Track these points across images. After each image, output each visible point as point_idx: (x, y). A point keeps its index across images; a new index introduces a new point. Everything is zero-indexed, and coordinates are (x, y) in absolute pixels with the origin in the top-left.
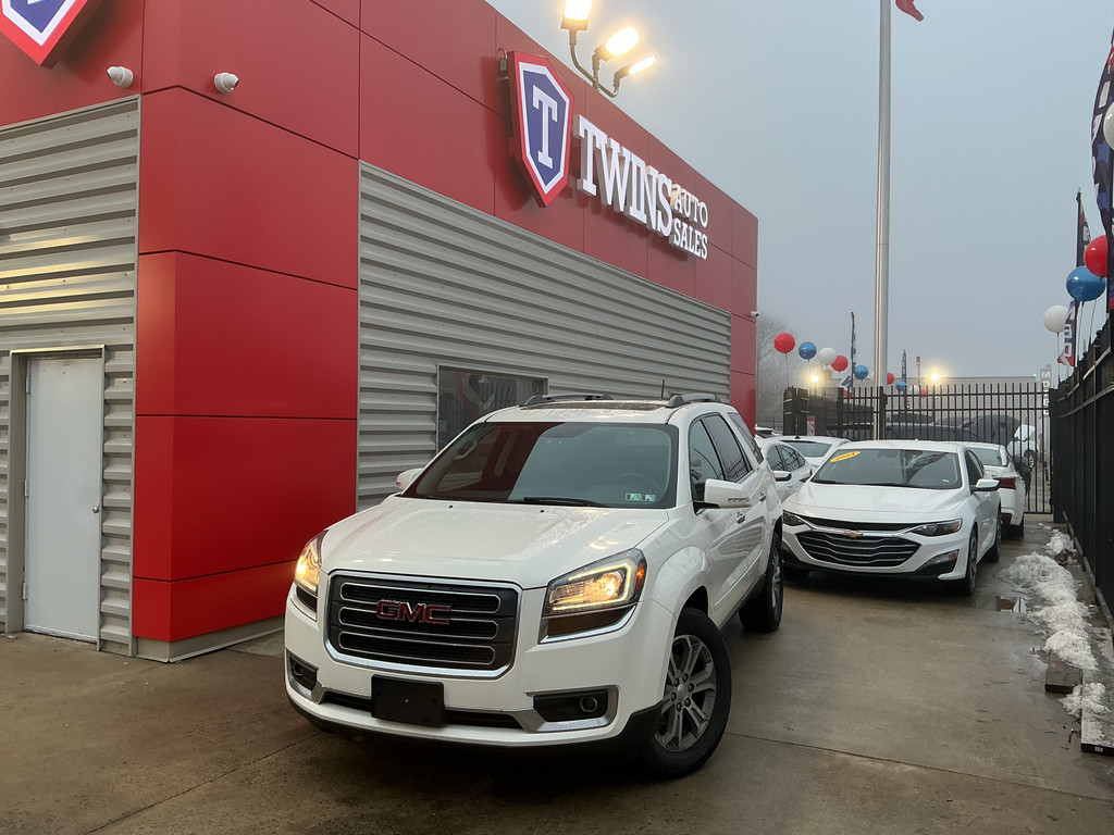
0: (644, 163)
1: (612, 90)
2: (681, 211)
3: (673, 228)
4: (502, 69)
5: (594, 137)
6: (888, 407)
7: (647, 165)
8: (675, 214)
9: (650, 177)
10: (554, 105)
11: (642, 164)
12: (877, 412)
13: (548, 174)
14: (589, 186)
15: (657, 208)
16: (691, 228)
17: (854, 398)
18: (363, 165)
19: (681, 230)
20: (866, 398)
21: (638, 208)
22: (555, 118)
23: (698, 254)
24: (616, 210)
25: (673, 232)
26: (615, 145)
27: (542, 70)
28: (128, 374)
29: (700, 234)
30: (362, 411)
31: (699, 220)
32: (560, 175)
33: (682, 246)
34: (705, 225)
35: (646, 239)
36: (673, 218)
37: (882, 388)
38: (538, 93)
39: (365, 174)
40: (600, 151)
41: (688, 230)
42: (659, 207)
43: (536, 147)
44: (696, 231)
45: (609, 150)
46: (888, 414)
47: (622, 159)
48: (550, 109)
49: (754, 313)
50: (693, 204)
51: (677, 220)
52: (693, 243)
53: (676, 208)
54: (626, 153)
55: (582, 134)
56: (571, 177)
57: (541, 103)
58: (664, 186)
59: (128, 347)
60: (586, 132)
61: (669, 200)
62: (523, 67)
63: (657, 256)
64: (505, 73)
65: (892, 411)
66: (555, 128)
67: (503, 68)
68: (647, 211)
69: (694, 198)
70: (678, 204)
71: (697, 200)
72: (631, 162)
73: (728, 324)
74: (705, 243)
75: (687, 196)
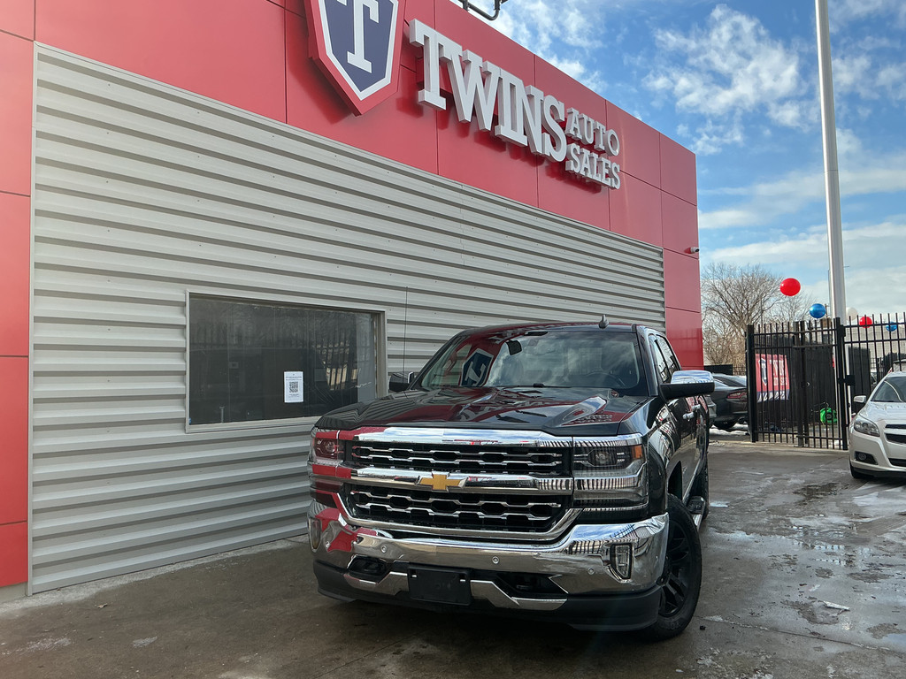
1: (492, 15)
2: (580, 136)
3: (568, 154)
5: (440, 47)
7: (525, 85)
8: (570, 140)
9: (530, 97)
10: (372, 4)
11: (518, 83)
13: (363, 79)
14: (432, 98)
15: (544, 130)
16: (595, 156)
19: (580, 156)
21: (514, 127)
22: (374, 16)
23: (609, 183)
25: (568, 158)
26: (476, 60)
29: (609, 162)
30: (37, 347)
31: (607, 147)
32: (386, 81)
33: (583, 173)
34: (616, 152)
36: (568, 144)
37: (838, 319)
39: (42, 58)
40: (451, 62)
41: (591, 158)
43: (344, 48)
44: (603, 159)
45: (465, 64)
47: (485, 76)
48: (366, 10)
49: (694, 249)
50: (596, 130)
51: (574, 145)
52: (599, 171)
53: (573, 133)
54: (491, 67)
55: (420, 40)
58: (553, 108)
60: (426, 38)
61: (563, 125)
65: (851, 343)
66: (376, 34)
68: (527, 133)
69: (599, 124)
70: (575, 129)
71: (603, 127)
72: (500, 79)
73: (661, 260)
74: (617, 173)
75: (588, 122)
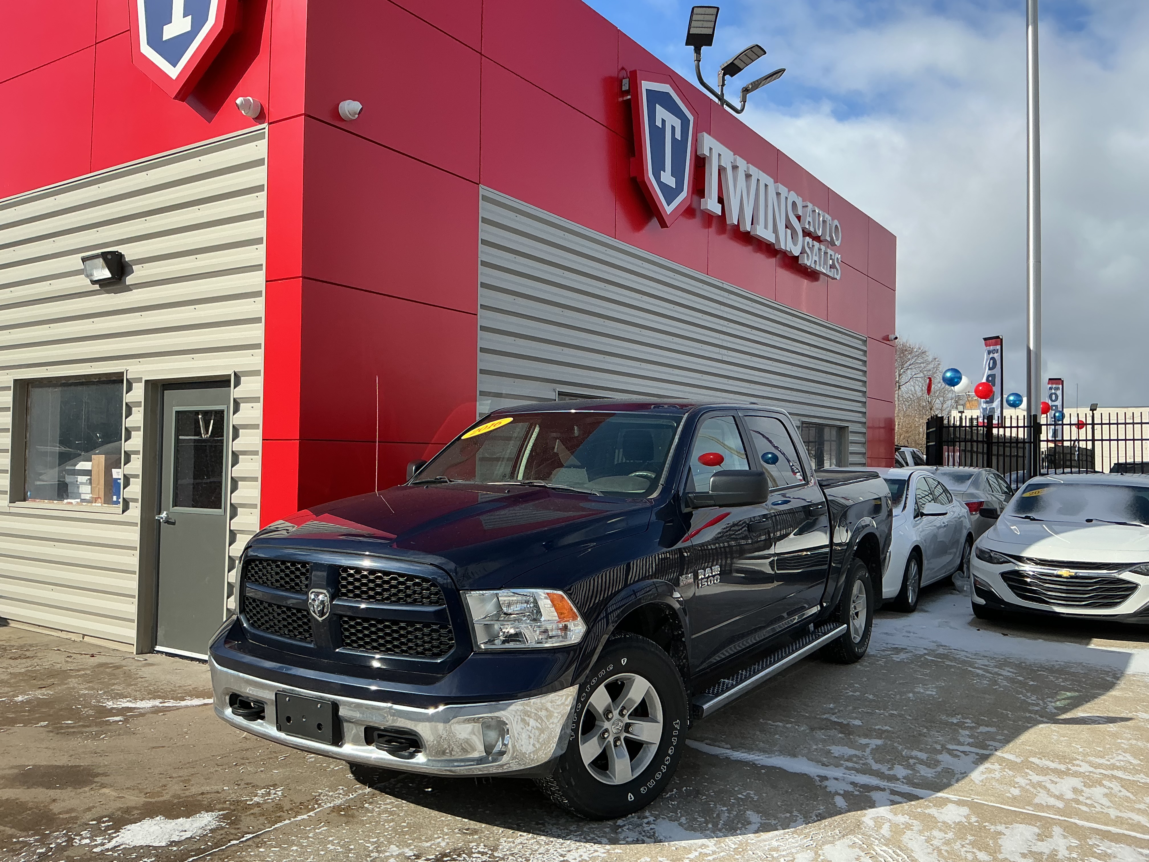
0: (772, 180)
1: (739, 107)
2: (812, 230)
3: (803, 248)
4: (623, 89)
5: (719, 155)
6: (1043, 437)
7: (776, 182)
8: (806, 233)
9: (778, 194)
10: (677, 123)
11: (770, 181)
12: (1030, 443)
13: (670, 194)
14: (712, 205)
15: (787, 227)
16: (823, 248)
17: (1005, 427)
18: (484, 190)
19: (811, 249)
20: (1018, 427)
21: (766, 227)
22: (678, 136)
23: (831, 274)
24: (742, 229)
25: (803, 252)
26: (741, 163)
27: (665, 88)
28: (254, 400)
29: (832, 253)
31: (832, 238)
32: (684, 195)
33: (813, 266)
34: (838, 243)
35: (773, 261)
36: (803, 236)
37: (1035, 416)
38: (661, 113)
39: (485, 198)
40: (725, 169)
41: (820, 249)
42: (788, 225)
43: (659, 167)
44: (829, 250)
45: (735, 168)
46: (1043, 446)
47: (748, 176)
48: (673, 128)
49: (893, 337)
50: (825, 222)
51: (807, 238)
52: (825, 263)
53: (807, 226)
54: (753, 170)
55: (707, 153)
56: (695, 198)
57: (663, 121)
58: (794, 204)
59: (255, 373)
60: (711, 149)
61: (799, 218)
62: (646, 85)
63: (786, 276)
64: (627, 92)
65: (1048, 441)
66: (679, 147)
67: (626, 87)
68: (775, 231)
69: (827, 216)
70: (809, 222)
71: (829, 218)
72: (758, 180)
73: (864, 348)
74: (838, 262)
75: (819, 214)
